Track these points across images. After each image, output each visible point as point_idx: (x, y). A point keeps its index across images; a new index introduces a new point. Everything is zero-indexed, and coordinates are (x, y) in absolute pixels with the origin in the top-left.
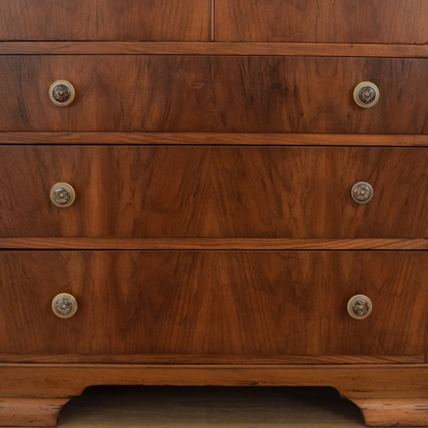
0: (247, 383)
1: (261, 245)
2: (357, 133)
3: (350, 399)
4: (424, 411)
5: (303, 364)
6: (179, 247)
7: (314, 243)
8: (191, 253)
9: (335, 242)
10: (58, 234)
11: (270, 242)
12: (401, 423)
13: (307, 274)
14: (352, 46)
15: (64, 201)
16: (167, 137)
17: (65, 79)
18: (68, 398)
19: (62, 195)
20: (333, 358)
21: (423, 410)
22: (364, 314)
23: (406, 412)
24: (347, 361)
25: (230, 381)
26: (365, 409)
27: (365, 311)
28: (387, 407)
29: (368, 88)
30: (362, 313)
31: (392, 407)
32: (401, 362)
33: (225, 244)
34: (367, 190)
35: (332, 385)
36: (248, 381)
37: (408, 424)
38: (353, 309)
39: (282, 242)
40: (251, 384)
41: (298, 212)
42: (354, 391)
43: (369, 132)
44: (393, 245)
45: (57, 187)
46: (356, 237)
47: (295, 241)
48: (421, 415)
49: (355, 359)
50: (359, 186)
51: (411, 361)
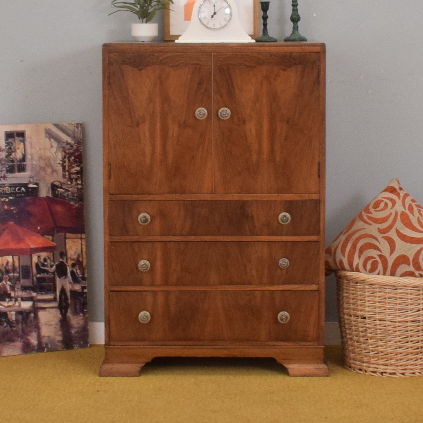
0: (231, 356)
2: (281, 235)
3: (282, 364)
8: (204, 292)
10: (141, 283)
13: (259, 302)
14: (279, 195)
15: (145, 269)
16: (192, 238)
17: (145, 212)
18: (144, 363)
19: (144, 266)
21: (317, 369)
22: (286, 321)
23: (309, 370)
24: (279, 344)
27: (286, 319)
28: (300, 367)
29: (285, 216)
30: (284, 320)
32: (306, 345)
33: (220, 288)
34: (286, 262)
38: (280, 318)
40: (233, 356)
41: (254, 272)
42: (284, 360)
44: (300, 288)
45: (142, 262)
46: (283, 284)
48: (316, 371)
50: (283, 260)
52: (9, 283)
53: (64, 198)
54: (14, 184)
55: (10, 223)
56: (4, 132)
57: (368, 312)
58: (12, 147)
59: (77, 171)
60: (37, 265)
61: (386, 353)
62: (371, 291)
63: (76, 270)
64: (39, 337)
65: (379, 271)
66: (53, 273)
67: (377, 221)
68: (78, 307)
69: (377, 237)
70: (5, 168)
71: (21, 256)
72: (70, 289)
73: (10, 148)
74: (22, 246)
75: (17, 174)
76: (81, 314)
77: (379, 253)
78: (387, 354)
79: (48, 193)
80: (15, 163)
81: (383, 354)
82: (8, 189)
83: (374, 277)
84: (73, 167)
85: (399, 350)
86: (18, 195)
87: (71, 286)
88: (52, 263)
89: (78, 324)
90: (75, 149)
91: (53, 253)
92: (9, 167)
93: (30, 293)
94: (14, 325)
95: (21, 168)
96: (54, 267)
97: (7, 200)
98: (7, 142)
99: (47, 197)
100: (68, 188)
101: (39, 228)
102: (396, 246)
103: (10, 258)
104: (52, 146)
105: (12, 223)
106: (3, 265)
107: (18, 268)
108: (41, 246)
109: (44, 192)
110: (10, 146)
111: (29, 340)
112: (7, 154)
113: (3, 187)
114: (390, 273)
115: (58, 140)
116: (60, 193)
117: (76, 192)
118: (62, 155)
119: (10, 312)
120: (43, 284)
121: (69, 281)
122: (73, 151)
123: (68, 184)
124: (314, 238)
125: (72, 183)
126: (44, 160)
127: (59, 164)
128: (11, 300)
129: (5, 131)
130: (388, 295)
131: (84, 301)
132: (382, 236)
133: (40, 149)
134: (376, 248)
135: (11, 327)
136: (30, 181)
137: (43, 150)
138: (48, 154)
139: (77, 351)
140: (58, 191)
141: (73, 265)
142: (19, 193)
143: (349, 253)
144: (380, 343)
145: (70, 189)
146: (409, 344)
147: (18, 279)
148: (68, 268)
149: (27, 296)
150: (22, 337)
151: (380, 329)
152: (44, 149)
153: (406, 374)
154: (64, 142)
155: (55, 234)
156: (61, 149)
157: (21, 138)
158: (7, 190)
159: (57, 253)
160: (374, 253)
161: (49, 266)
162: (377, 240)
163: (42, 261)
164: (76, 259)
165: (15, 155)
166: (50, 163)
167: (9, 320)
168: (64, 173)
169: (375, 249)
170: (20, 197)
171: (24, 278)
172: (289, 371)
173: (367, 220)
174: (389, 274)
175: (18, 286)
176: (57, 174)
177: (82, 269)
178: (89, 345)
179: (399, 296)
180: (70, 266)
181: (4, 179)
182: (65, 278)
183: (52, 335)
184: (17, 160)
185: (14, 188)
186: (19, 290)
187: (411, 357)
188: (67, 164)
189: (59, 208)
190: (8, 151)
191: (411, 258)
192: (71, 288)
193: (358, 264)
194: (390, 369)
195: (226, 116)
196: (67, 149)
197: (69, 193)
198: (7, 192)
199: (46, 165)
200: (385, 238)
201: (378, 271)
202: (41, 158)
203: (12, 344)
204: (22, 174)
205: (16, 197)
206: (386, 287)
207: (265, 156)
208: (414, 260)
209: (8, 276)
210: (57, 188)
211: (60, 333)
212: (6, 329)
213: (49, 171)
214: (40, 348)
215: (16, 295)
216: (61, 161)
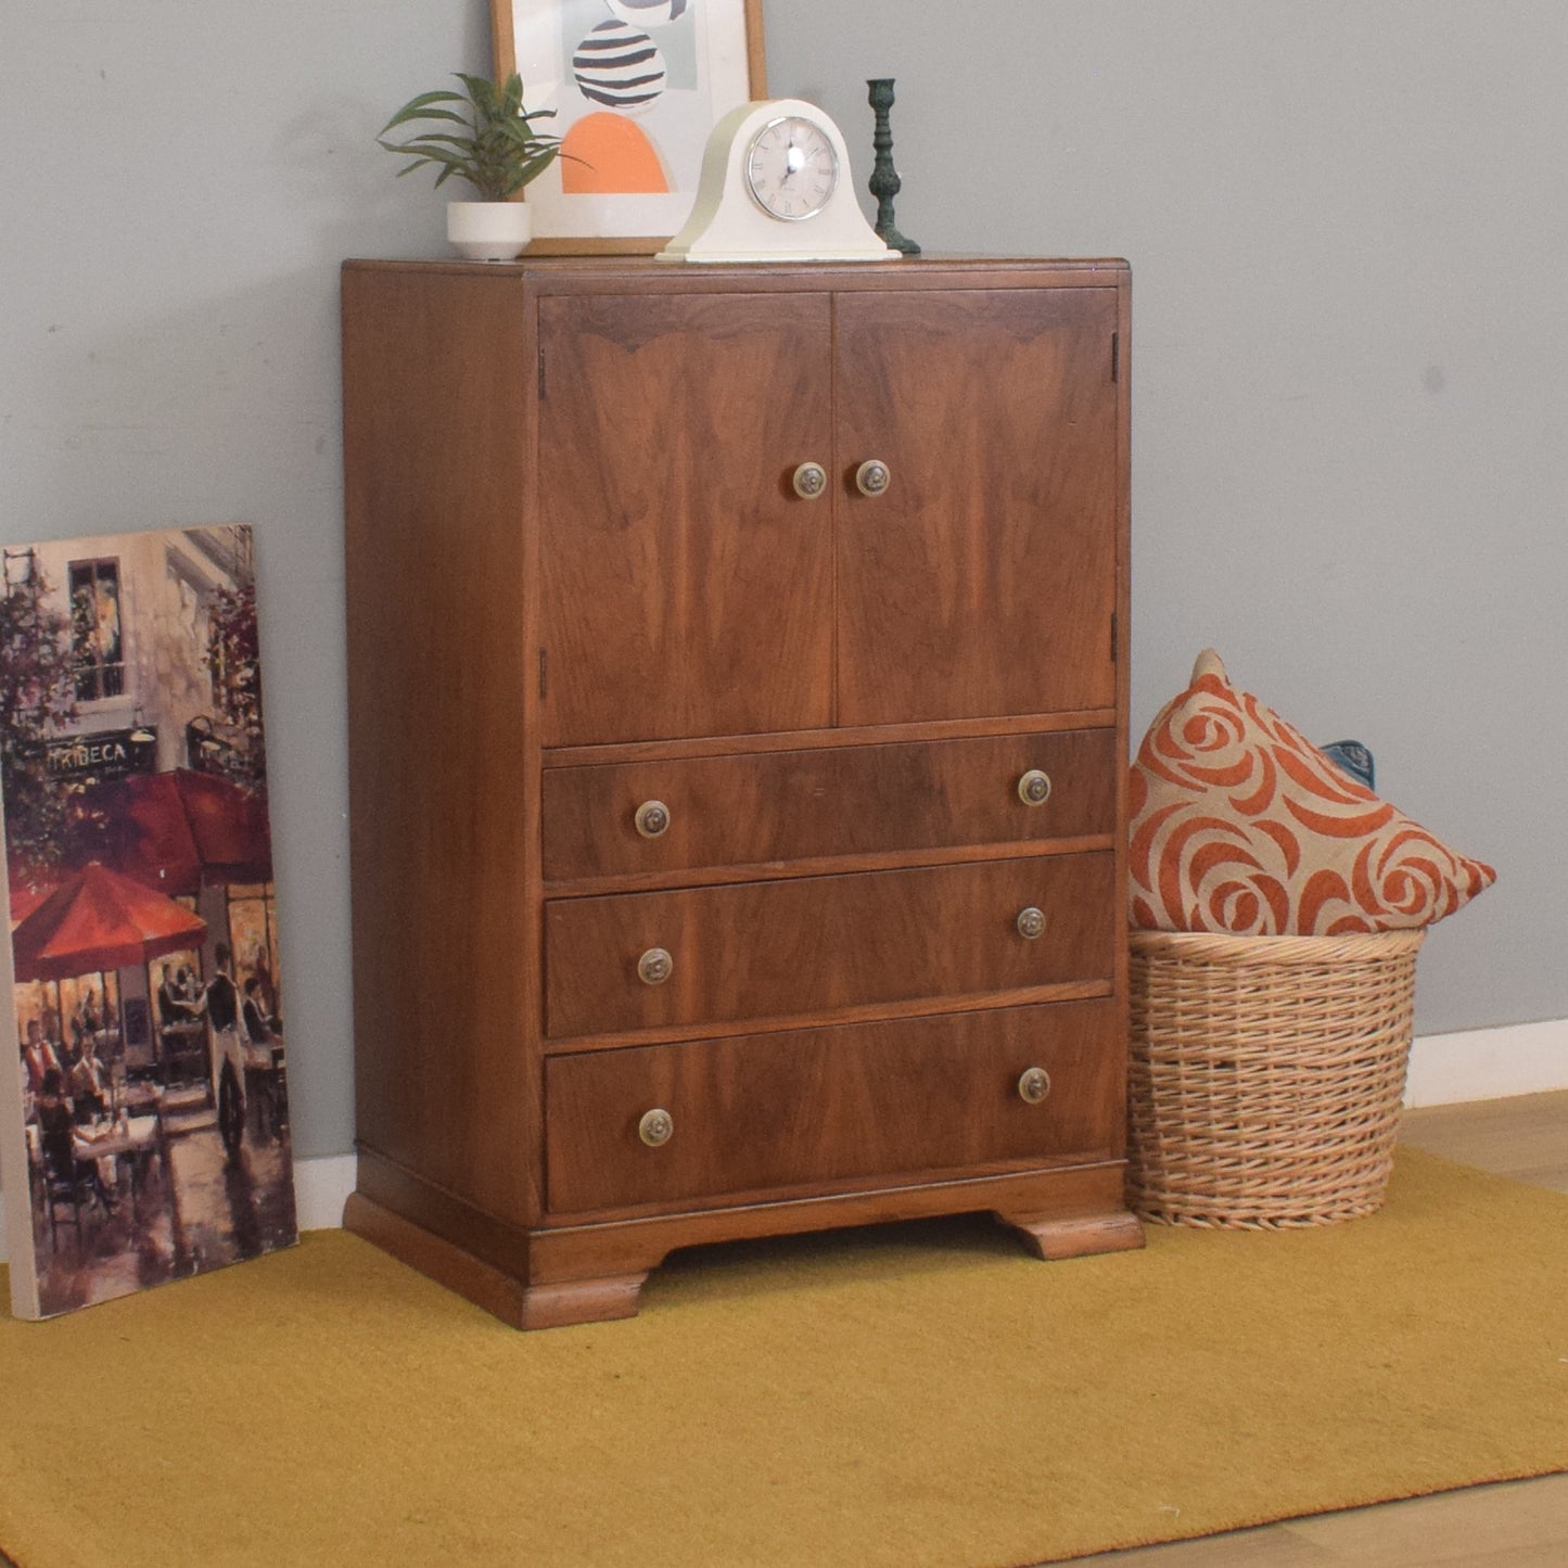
0: (882, 1218)
2: (1018, 838)
3: (1018, 1225)
4: (1116, 1229)
6: (796, 1025)
7: (969, 999)
8: (813, 1032)
12: (1089, 1251)
13: (962, 1047)
15: (658, 975)
17: (656, 798)
18: (644, 1272)
19: (658, 967)
20: (994, 1165)
21: (1113, 1228)
22: (1041, 1095)
23: (1093, 1235)
24: (1011, 1168)
26: (1041, 1236)
27: (1043, 1091)
29: (1036, 781)
31: (1071, 1231)
33: (856, 1014)
35: (994, 1207)
38: (1027, 1090)
40: (887, 1219)
41: (947, 958)
42: (1021, 1212)
43: (1034, 836)
45: (649, 957)
47: (944, 1000)
50: (1030, 913)
52: (96, 1061)
53: (220, 770)
54: (98, 735)
55: (90, 864)
56: (67, 566)
57: (1243, 1045)
58: (88, 613)
59: (247, 680)
60: (162, 994)
61: (1290, 1160)
62: (1251, 985)
63: (257, 999)
64: (177, 1229)
65: (1265, 924)
66: (202, 1016)
67: (1218, 778)
68: (266, 1118)
69: (1239, 827)
70: (73, 684)
71: (122, 969)
72: (245, 1062)
73: (83, 618)
74: (123, 937)
75: (104, 702)
76: (275, 1142)
77: (1255, 871)
78: (1292, 1164)
79: (181, 759)
80: (97, 666)
81: (1281, 1163)
82: (83, 752)
83: (1269, 942)
84: (237, 670)
85: (1323, 1149)
86: (108, 770)
87: (246, 1055)
88: (200, 985)
89: (269, 1171)
90: (239, 610)
91: (200, 950)
92: (83, 678)
93: (149, 1091)
94: (115, 1199)
95: (111, 680)
96: (204, 996)
97: (82, 789)
98: (75, 596)
99: (179, 770)
100: (228, 736)
101: (162, 874)
102: (1302, 847)
103: (94, 981)
104: (184, 606)
105: (98, 864)
106: (79, 1005)
107: (117, 1011)
108: (169, 932)
109: (172, 758)
110: (84, 610)
111: (151, 1241)
112: (77, 636)
113: (71, 747)
114: (1297, 926)
115: (197, 583)
116: (208, 757)
117: (248, 748)
118: (210, 631)
119: (103, 1156)
120: (178, 1054)
121: (241, 1039)
122: (236, 618)
123: (228, 725)
124: (1102, 840)
125: (236, 721)
126: (168, 649)
127: (204, 660)
128: (104, 1119)
129: (71, 563)
130: (1305, 992)
131: (279, 1098)
132: (1252, 822)
133: (156, 617)
134: (1241, 857)
135: (109, 1204)
136: (135, 723)
137: (163, 619)
138: (177, 631)
139: (270, 1256)
140: (205, 750)
141: (250, 986)
142: (112, 764)
143: (1160, 879)
144: (1276, 1133)
145: (233, 741)
146: (1348, 1130)
147: (117, 1047)
148: (238, 998)
149: (141, 1100)
150: (136, 1236)
151: (1277, 1093)
152: (166, 616)
153: (1335, 1215)
154: (212, 591)
155: (204, 889)
156: (208, 613)
157: (108, 584)
158: (82, 755)
159: (210, 951)
160: (1239, 873)
161: (191, 995)
162: (1239, 833)
163: (174, 980)
164: (255, 966)
165: (97, 639)
166: (181, 660)
167: (101, 1183)
168: (216, 690)
169: (1239, 860)
170: (114, 777)
171: (133, 1041)
172: (1044, 1244)
173: (1186, 777)
174: (1296, 930)
175: (119, 1070)
176: (200, 693)
177: (272, 995)
178: (297, 1236)
179: (1331, 991)
180: (243, 988)
181: (73, 722)
182: (231, 1030)
183: (207, 1216)
184: (102, 657)
185: (97, 748)
186: (122, 1082)
187: (1324, 1170)
188: (221, 660)
189: (208, 806)
190: (80, 627)
191: (1348, 879)
192: (247, 1059)
193: (1197, 906)
194: (1294, 1207)
195: (879, 485)
196: (220, 611)
197: (232, 753)
198: (82, 763)
199: (173, 666)
200: (1261, 825)
201: (1262, 925)
202: (159, 644)
203: (113, 1261)
204: (116, 700)
205: (103, 778)
206: (1298, 969)
207: (974, 602)
208: (1355, 885)
209: (95, 1039)
210: (203, 740)
211: (226, 1207)
212: (96, 1213)
213: (180, 685)
214: (183, 1265)
215: (116, 1099)
216: (209, 650)
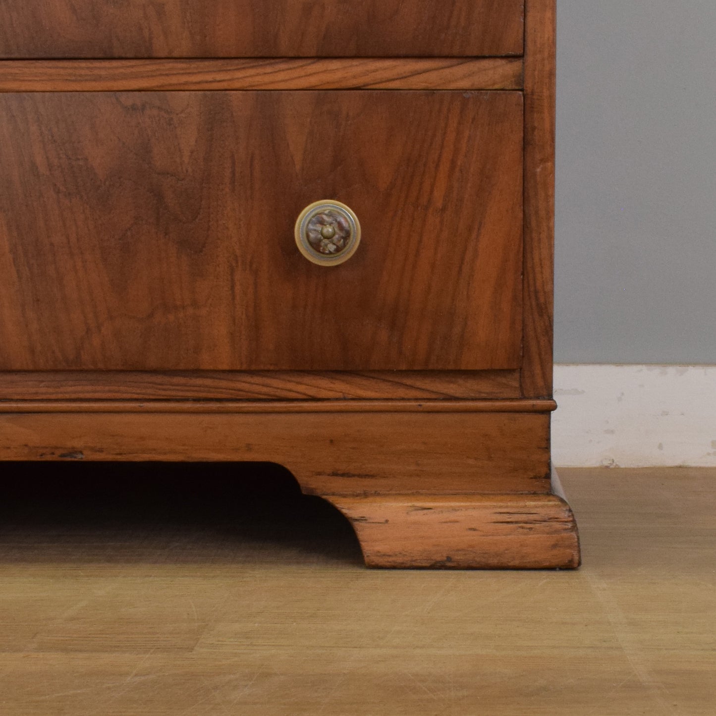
0: (53, 454)
1: (73, 78)
3: (324, 497)
4: (520, 525)
5: (197, 400)
7: (214, 72)
9: (269, 69)
11: (96, 72)
12: (457, 558)
13: (192, 152)
21: (516, 522)
22: (338, 250)
23: (471, 529)
24: (312, 392)
25: (9, 448)
27: (340, 240)
28: (419, 516)
30: (332, 248)
31: (433, 516)
32: (457, 395)
35: (277, 459)
36: (56, 448)
37: (478, 559)
39: (129, 71)
40: (63, 455)
44: (425, 75)
47: (162, 68)
48: (509, 537)
49: (332, 385)
51: (484, 393)
172: (365, 534)
